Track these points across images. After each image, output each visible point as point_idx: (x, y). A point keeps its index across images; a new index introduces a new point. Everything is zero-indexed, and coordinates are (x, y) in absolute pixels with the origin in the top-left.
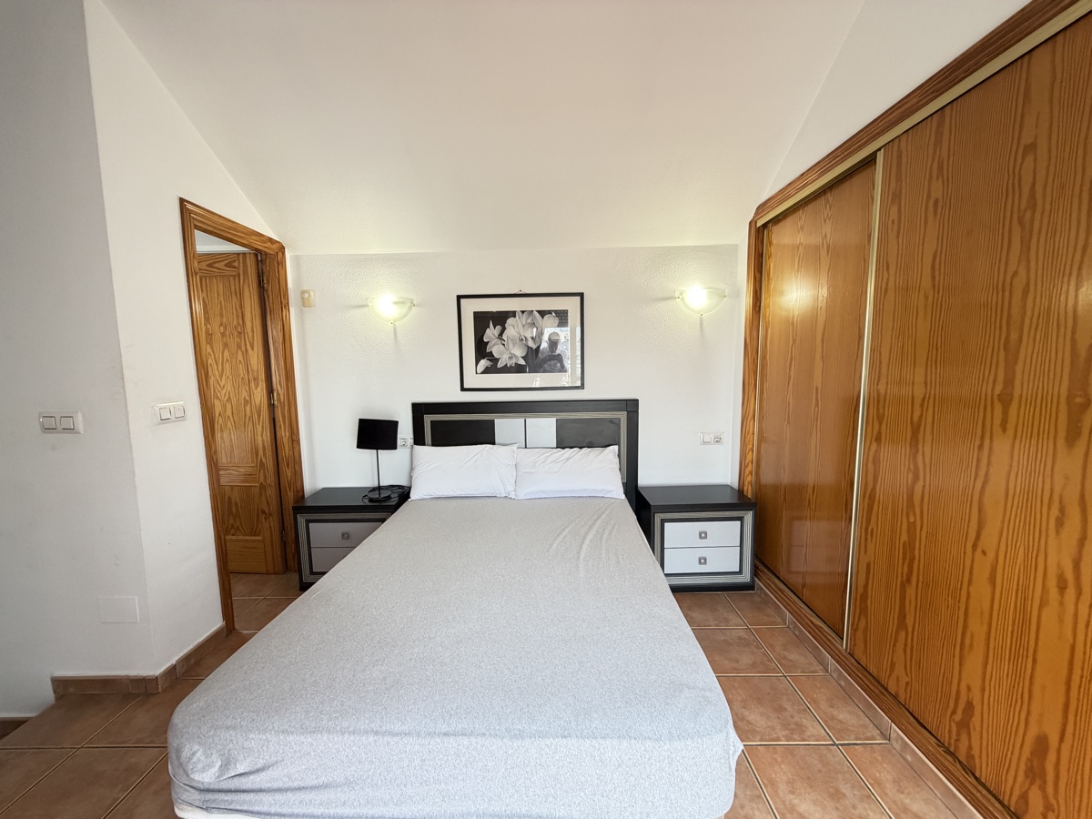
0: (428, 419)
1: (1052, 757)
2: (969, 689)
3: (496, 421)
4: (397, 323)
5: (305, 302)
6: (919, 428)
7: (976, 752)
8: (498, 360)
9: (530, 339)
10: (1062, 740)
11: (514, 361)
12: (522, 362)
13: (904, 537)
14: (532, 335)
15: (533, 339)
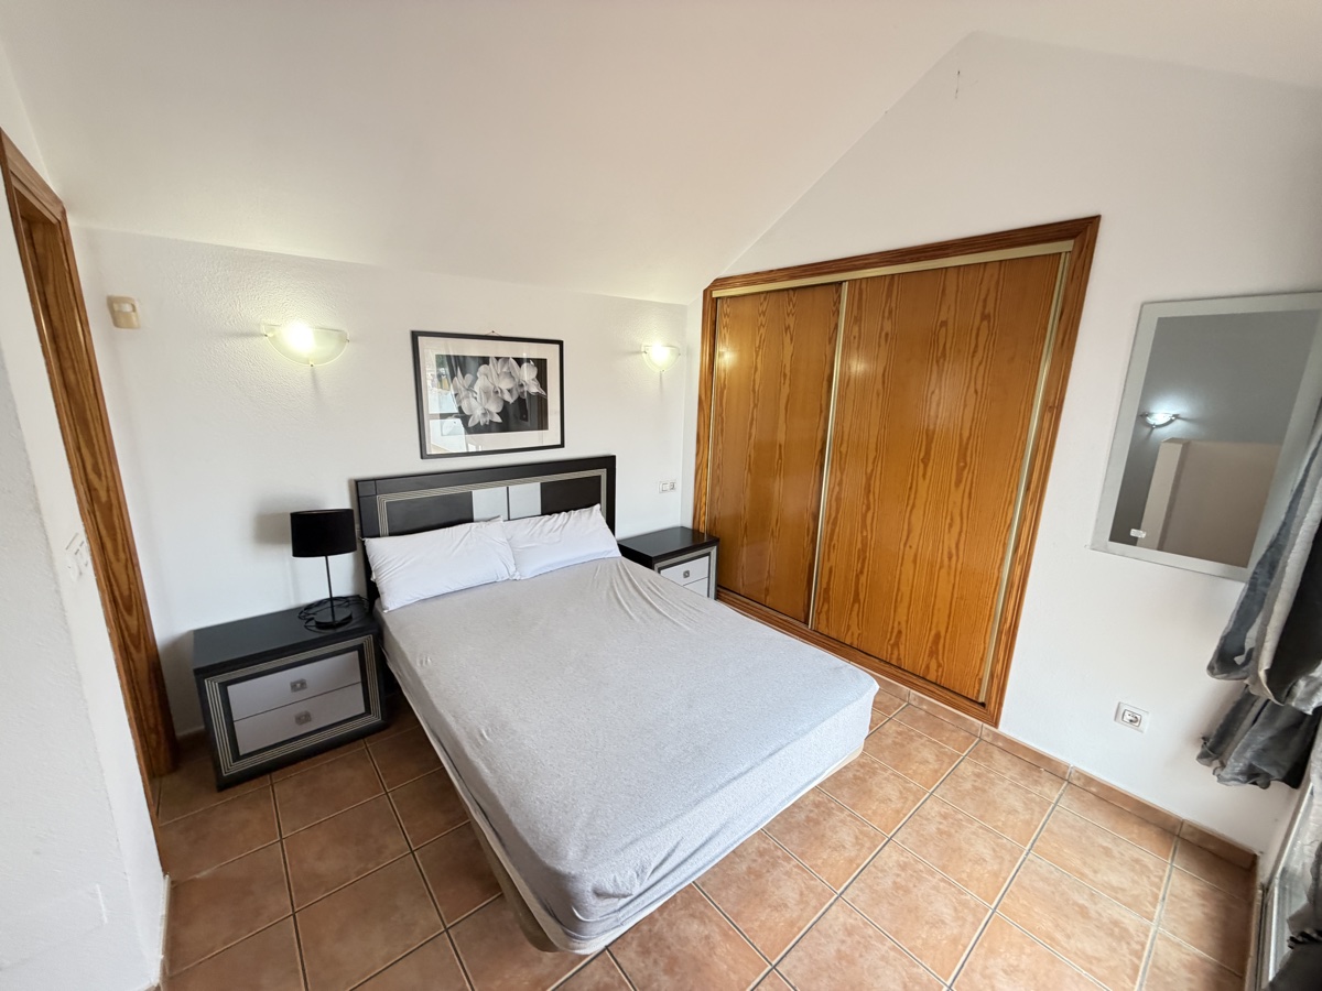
1: (942, 641)
2: (899, 623)
3: (474, 492)
6: (871, 476)
7: (902, 656)
8: (468, 417)
9: (506, 392)
10: (946, 632)
11: (488, 418)
12: (498, 419)
13: (859, 545)
14: (510, 386)
15: (509, 391)
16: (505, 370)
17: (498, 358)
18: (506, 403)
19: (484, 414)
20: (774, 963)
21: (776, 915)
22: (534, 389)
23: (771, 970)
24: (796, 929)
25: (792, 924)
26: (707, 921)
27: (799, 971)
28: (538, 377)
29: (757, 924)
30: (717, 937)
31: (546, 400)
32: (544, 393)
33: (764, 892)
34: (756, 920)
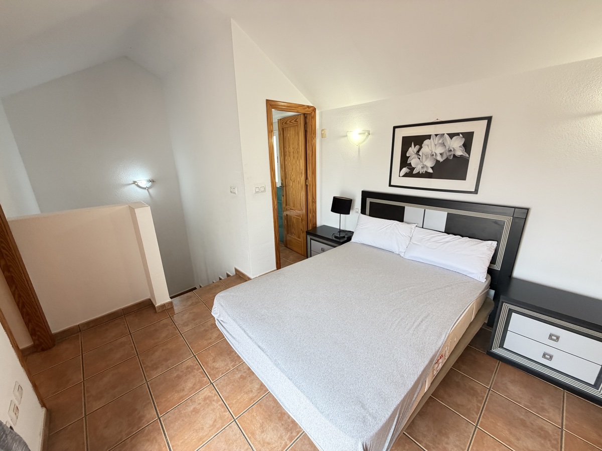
0: (369, 200)
3: (406, 207)
4: (361, 145)
5: (323, 136)
8: (414, 168)
9: (439, 155)
11: (425, 170)
12: (431, 171)
14: (441, 152)
15: (441, 154)
16: (440, 141)
17: (436, 135)
18: (437, 161)
19: (422, 167)
20: (236, 420)
21: (259, 425)
22: (460, 152)
23: (234, 419)
24: (250, 435)
25: (253, 434)
26: (258, 391)
27: (230, 432)
28: (464, 145)
29: (255, 415)
30: (251, 395)
31: (468, 161)
32: (467, 156)
33: (271, 420)
34: (256, 414)
